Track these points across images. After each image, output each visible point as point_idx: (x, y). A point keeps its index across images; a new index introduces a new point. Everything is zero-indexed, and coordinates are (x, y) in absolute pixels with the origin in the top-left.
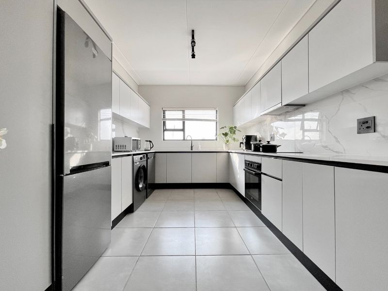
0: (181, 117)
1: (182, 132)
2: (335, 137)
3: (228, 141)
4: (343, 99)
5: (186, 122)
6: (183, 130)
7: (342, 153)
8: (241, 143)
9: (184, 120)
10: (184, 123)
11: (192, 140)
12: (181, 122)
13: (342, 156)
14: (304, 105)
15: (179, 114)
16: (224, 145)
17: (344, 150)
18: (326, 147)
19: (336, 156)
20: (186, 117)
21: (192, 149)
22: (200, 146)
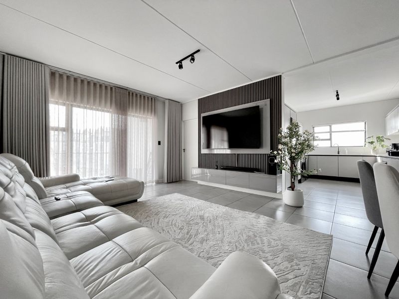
0: (329, 131)
1: (329, 141)
3: (375, 148)
5: (333, 134)
6: (330, 139)
9: (331, 132)
10: (331, 134)
11: (338, 147)
12: (329, 134)
15: (327, 128)
16: (372, 150)
20: (333, 130)
21: (338, 153)
22: (347, 151)
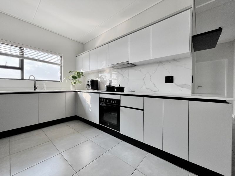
0: (19, 55)
2: (154, 84)
3: (75, 83)
4: (158, 66)
6: (21, 68)
7: (157, 92)
8: (87, 85)
9: (22, 58)
10: (22, 61)
11: (35, 81)
13: (157, 93)
14: (136, 65)
16: (71, 86)
17: (159, 90)
18: (149, 89)
19: (154, 93)
20: (25, 56)
21: (35, 90)
22: (45, 86)
